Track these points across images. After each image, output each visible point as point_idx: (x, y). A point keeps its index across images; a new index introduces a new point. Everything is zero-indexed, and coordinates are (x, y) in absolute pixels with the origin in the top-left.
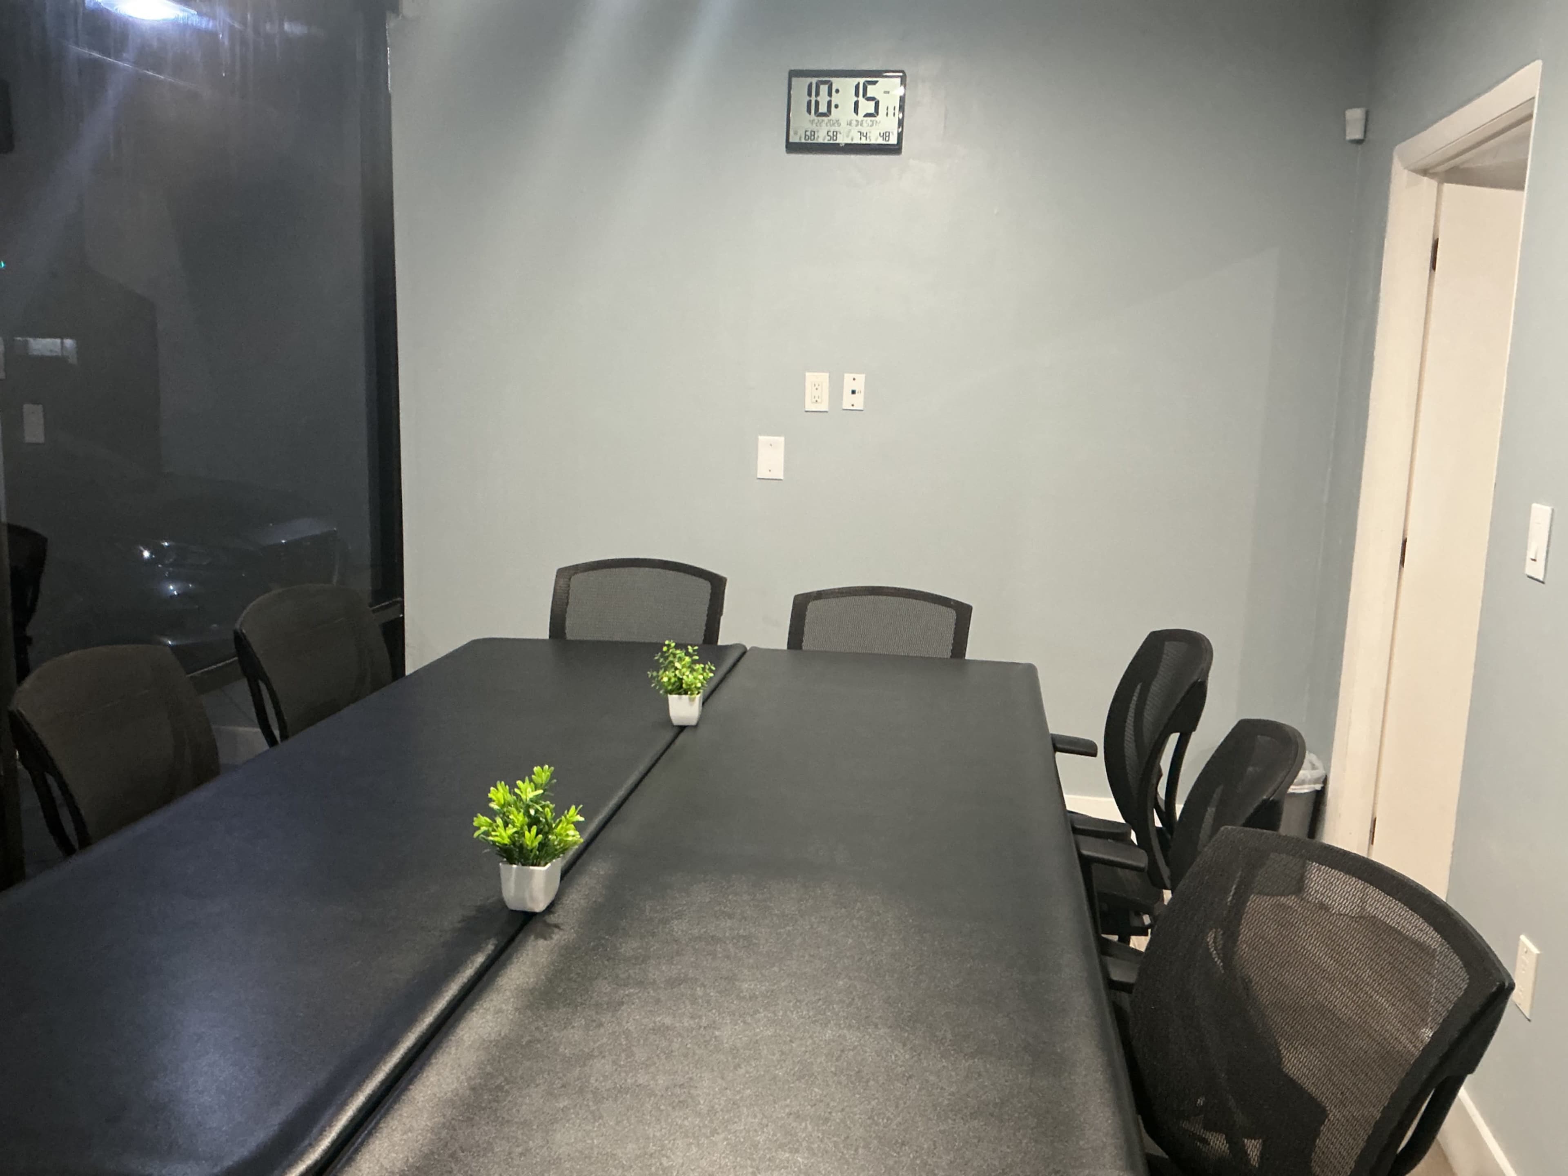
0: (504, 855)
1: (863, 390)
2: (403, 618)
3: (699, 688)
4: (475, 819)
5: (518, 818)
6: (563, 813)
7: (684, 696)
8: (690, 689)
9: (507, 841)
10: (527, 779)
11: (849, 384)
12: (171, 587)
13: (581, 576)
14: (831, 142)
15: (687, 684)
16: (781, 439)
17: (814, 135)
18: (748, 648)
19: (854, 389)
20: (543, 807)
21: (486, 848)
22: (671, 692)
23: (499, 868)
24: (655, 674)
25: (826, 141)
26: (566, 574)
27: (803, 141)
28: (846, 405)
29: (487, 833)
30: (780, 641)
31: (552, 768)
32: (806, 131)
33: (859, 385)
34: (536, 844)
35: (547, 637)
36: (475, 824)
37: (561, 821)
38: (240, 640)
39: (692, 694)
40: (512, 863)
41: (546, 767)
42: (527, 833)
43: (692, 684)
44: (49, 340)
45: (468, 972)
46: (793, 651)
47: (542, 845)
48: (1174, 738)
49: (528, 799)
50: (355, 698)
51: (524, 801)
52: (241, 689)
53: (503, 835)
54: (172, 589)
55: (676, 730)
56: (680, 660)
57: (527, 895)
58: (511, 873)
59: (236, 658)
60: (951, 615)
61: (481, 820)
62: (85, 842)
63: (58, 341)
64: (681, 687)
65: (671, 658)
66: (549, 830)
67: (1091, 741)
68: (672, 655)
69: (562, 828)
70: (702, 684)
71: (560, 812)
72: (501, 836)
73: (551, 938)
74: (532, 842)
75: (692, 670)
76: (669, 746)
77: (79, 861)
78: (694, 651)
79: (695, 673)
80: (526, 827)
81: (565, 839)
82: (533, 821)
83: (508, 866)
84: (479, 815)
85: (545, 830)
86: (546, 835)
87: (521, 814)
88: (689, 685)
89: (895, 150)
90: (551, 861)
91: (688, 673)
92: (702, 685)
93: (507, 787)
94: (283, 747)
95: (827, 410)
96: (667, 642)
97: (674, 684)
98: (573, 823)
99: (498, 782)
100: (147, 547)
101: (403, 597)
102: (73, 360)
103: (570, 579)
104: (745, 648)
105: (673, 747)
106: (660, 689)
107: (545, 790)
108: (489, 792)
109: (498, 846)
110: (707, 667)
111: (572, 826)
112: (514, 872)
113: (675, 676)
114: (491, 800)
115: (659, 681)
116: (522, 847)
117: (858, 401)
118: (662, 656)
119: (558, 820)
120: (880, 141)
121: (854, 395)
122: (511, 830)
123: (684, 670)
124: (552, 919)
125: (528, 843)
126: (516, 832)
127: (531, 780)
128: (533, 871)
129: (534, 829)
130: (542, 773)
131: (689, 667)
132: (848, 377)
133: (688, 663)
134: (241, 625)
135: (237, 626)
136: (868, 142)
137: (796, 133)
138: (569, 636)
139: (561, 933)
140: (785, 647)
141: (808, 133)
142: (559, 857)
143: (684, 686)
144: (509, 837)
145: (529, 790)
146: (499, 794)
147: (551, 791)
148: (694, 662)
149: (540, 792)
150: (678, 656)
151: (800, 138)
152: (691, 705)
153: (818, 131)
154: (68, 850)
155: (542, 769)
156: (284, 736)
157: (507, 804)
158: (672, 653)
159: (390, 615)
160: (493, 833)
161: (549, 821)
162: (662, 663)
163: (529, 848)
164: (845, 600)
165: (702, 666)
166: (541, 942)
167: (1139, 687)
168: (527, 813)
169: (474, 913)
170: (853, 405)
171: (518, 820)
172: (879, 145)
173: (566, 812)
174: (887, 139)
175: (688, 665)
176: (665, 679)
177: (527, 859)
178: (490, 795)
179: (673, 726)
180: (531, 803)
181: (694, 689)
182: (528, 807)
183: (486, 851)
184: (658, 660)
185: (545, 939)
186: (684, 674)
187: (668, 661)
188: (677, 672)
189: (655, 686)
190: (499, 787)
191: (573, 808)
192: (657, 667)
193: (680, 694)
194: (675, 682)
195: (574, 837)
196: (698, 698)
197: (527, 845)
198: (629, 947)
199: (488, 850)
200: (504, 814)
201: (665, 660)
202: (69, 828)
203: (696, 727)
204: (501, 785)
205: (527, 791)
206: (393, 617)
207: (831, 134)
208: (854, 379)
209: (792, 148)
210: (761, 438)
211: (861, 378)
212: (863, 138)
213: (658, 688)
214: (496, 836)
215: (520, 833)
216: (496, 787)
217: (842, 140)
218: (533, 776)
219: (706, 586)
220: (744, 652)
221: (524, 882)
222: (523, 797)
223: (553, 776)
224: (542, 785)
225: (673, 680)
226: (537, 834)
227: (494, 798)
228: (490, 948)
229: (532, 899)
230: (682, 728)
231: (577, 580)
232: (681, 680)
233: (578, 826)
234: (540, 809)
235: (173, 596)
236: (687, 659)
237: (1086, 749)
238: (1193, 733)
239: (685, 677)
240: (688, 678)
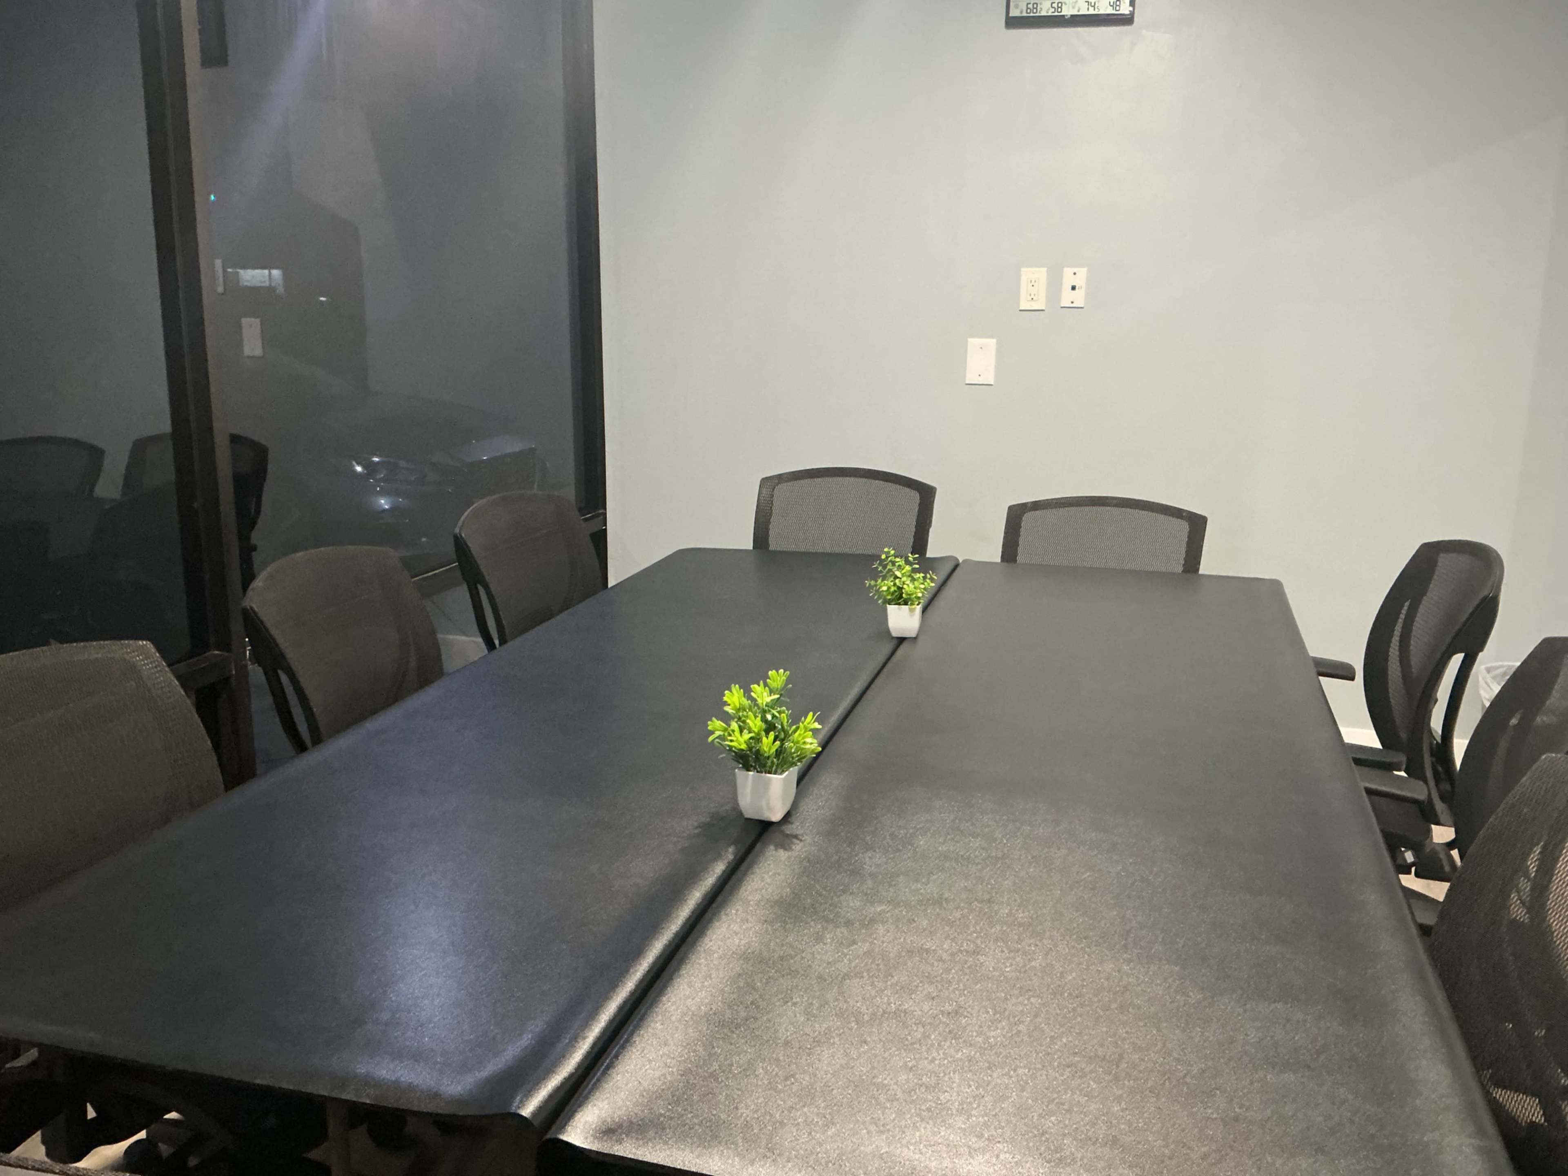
0: (741, 761)
1: (1084, 286)
2: (606, 529)
3: (919, 598)
4: (709, 723)
5: (755, 724)
6: (800, 720)
7: (903, 607)
8: (910, 599)
9: (744, 747)
10: (761, 683)
11: (1068, 280)
12: (383, 502)
13: (783, 487)
14: (1056, 14)
15: (907, 594)
16: (993, 342)
17: (1036, 9)
18: (961, 561)
19: (1074, 284)
20: (780, 712)
21: (722, 753)
22: (890, 602)
23: (734, 775)
24: (873, 583)
25: (1050, 14)
26: (770, 484)
27: (1025, 14)
28: (1066, 303)
29: (722, 738)
30: (993, 553)
31: (788, 673)
32: (1028, 4)
33: (1080, 280)
34: (773, 750)
35: (751, 548)
36: (710, 728)
37: (798, 728)
38: (460, 546)
39: (912, 604)
40: (748, 770)
41: (781, 671)
42: (764, 739)
43: (912, 594)
44: (258, 272)
45: (709, 881)
46: (1006, 564)
47: (779, 753)
48: (1457, 659)
49: (764, 704)
50: (566, 605)
51: (761, 705)
52: (462, 593)
53: (740, 741)
54: (384, 503)
55: (895, 642)
56: (900, 568)
57: (764, 803)
58: (747, 780)
59: (457, 564)
60: (1184, 527)
61: (716, 724)
62: (317, 739)
63: (266, 272)
64: (901, 597)
65: (889, 567)
66: (785, 737)
67: (1348, 664)
68: (890, 564)
69: (800, 735)
70: (923, 593)
71: (796, 719)
72: (737, 741)
73: (790, 849)
74: (770, 749)
75: (913, 580)
76: (889, 659)
77: (314, 758)
78: (915, 559)
79: (916, 582)
80: (763, 733)
81: (803, 746)
82: (770, 727)
83: (745, 773)
84: (714, 719)
85: (783, 737)
86: (782, 741)
87: (759, 719)
88: (909, 595)
89: (1127, 20)
90: (788, 769)
91: (908, 582)
92: (923, 596)
93: (742, 690)
94: (502, 651)
95: (1044, 308)
96: (886, 550)
97: (893, 594)
98: (811, 730)
99: (733, 685)
100: (358, 464)
101: (605, 509)
102: (281, 290)
103: (773, 490)
104: (957, 560)
105: (894, 659)
106: (879, 598)
107: (781, 695)
108: (724, 695)
109: (734, 752)
110: (928, 576)
111: (811, 733)
112: (750, 778)
113: (895, 585)
114: (726, 704)
115: (877, 591)
116: (758, 752)
117: (1079, 298)
118: (880, 564)
119: (794, 727)
120: (1110, 11)
121: (1073, 291)
122: (747, 736)
123: (904, 579)
124: (789, 829)
125: (766, 749)
126: (751, 738)
127: (766, 685)
128: (770, 779)
129: (772, 735)
130: (778, 677)
131: (910, 576)
132: (1068, 271)
133: (908, 571)
134: (461, 529)
135: (457, 530)
136: (1096, 12)
137: (1017, 7)
138: (773, 547)
139: (801, 844)
140: (998, 560)
141: (1030, 6)
142: (796, 765)
143: (904, 595)
144: (745, 742)
145: (765, 694)
146: (734, 698)
147: (785, 697)
148: (914, 571)
149: (777, 696)
150: (897, 564)
151: (1021, 12)
152: (911, 616)
153: (1041, 4)
154: (301, 748)
155: (778, 672)
156: (503, 642)
157: (742, 708)
158: (891, 561)
159: (594, 527)
160: (729, 738)
161: (786, 727)
162: (881, 572)
163: (766, 755)
164: (1063, 511)
165: (922, 575)
166: (782, 854)
167: (1407, 604)
168: (764, 720)
169: (708, 820)
170: (1072, 302)
171: (756, 725)
172: (1108, 15)
173: (803, 719)
174: (1118, 8)
175: (908, 574)
176: (885, 588)
177: (763, 766)
178: (725, 699)
179: (893, 638)
180: (767, 708)
181: (915, 599)
182: (764, 712)
183: (721, 756)
184: (877, 568)
185: (785, 849)
186: (904, 583)
187: (887, 570)
188: (897, 581)
189: (874, 596)
190: (734, 690)
191: (811, 714)
192: (875, 575)
193: (899, 604)
194: (895, 591)
195: (812, 745)
196: (918, 609)
197: (765, 752)
198: (872, 861)
199: (724, 755)
200: (739, 719)
201: (884, 569)
202: (303, 728)
203: (915, 638)
204: (735, 688)
205: (762, 695)
206: (596, 530)
207: (1055, 5)
208: (1075, 274)
209: (1012, 23)
210: (970, 340)
211: (1082, 272)
212: (1091, 9)
213: (876, 597)
214: (731, 741)
215: (757, 739)
216: (731, 691)
217: (1067, 11)
218: (768, 680)
219: (915, 496)
220: (957, 566)
221: (762, 790)
222: (759, 701)
223: (788, 681)
224: (777, 689)
225: (893, 589)
226: (775, 741)
227: (729, 702)
228: (730, 854)
229: (770, 809)
230: (901, 640)
231: (782, 491)
232: (900, 589)
233: (815, 732)
234: (777, 715)
235: (385, 510)
236: (908, 568)
237: (1344, 673)
238: (1481, 654)
239: (905, 586)
240: (909, 587)
